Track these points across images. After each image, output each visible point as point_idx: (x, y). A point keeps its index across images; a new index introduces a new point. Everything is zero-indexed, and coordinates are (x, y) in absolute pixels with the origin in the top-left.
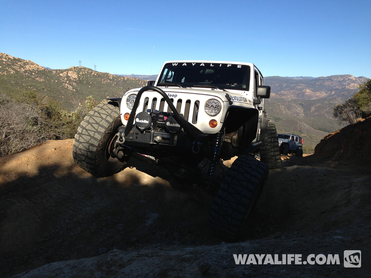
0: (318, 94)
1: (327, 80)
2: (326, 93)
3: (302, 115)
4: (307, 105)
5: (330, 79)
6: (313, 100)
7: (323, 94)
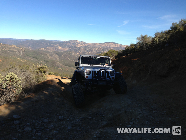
0: (64, 49)
1: (68, 42)
2: (68, 48)
3: (58, 59)
4: (60, 54)
5: (69, 42)
6: (62, 52)
7: (67, 49)
